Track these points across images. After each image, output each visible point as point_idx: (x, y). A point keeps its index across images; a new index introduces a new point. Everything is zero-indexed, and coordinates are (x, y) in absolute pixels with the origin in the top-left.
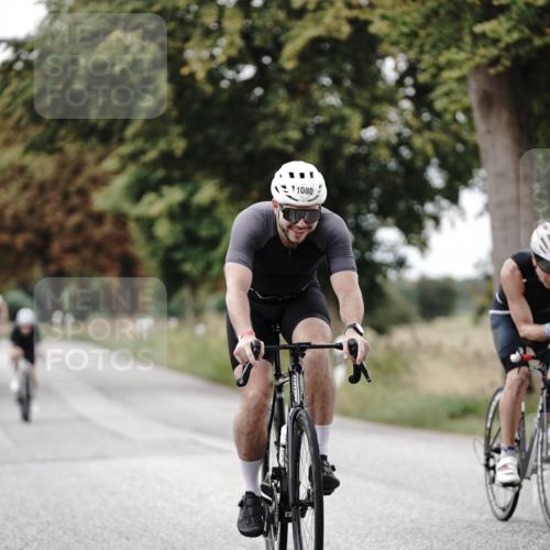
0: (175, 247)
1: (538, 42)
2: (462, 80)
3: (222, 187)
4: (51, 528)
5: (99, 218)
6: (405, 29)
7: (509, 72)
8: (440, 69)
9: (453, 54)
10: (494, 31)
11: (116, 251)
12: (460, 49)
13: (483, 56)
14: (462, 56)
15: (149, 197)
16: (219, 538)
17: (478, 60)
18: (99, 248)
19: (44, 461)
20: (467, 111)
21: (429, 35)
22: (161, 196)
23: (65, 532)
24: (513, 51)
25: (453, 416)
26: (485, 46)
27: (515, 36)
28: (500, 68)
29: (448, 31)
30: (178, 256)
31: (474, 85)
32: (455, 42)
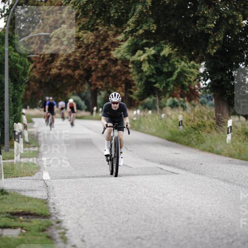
4: (92, 209)
5: (115, 61)
11: (123, 78)
15: (139, 52)
16: (172, 214)
19: (89, 177)
23: (99, 211)
30: (153, 80)
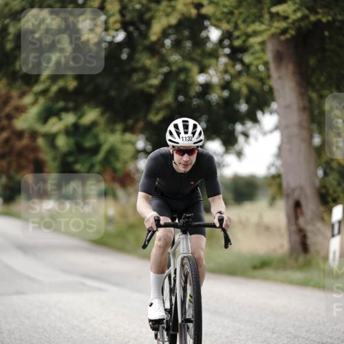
0: (69, 153)
1: (313, 18)
2: (263, 43)
3: (102, 114)
5: (20, 134)
6: (225, 10)
7: (294, 38)
8: (248, 36)
9: (257, 27)
10: (285, 11)
11: (31, 156)
12: (262, 23)
13: (277, 28)
14: (263, 27)
15: (53, 120)
17: (273, 30)
18: (20, 154)
20: (266, 64)
21: (240, 14)
22: (60, 119)
24: (297, 24)
25: (255, 268)
26: (278, 21)
27: (299, 15)
28: (288, 36)
29: (254, 10)
30: (71, 159)
31: (270, 47)
32: (258, 18)
